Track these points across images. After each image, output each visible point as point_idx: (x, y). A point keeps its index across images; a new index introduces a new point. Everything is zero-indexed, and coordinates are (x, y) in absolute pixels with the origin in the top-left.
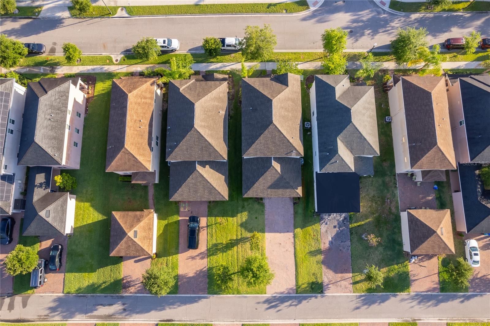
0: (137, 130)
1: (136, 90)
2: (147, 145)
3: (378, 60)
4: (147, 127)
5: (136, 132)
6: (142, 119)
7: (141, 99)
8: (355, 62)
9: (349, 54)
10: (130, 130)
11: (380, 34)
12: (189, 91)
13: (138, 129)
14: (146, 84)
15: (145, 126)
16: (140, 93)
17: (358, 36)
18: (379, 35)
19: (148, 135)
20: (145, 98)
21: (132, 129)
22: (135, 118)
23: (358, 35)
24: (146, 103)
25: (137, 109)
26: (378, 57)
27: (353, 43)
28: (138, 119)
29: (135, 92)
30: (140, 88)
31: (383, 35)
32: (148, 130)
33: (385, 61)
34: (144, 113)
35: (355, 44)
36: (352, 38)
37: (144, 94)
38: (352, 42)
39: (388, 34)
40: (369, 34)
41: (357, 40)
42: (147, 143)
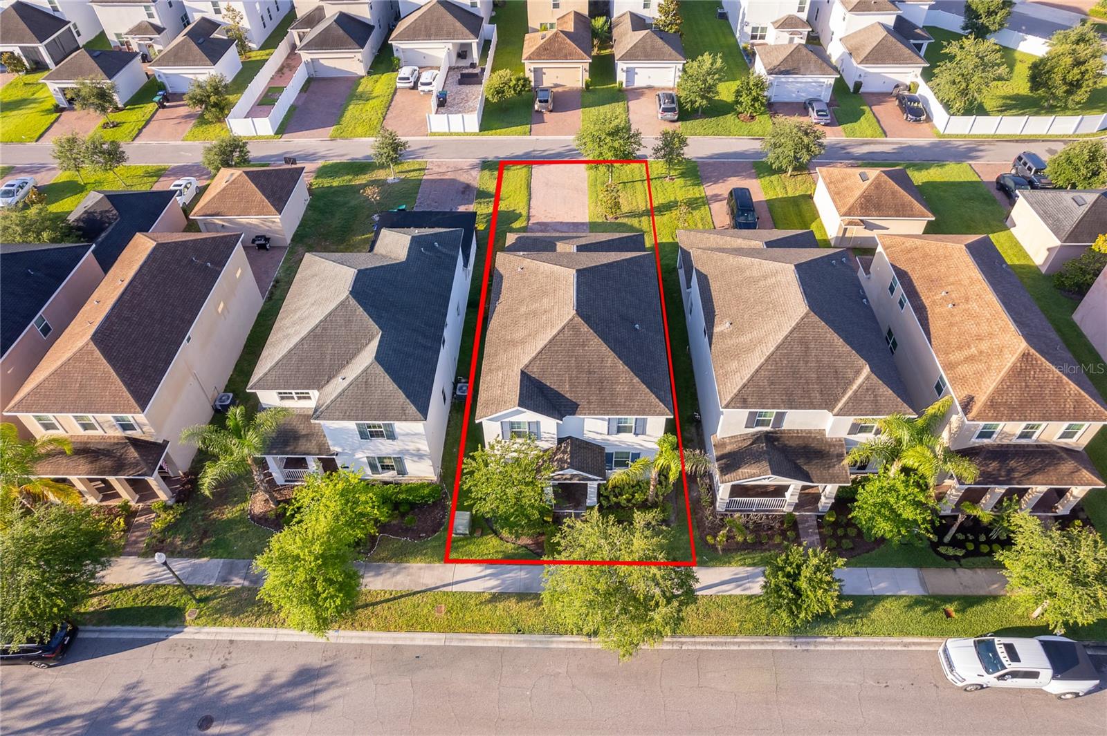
0: (953, 284)
1: (1009, 365)
2: (909, 271)
3: (161, 590)
4: (927, 303)
5: (952, 279)
6: (950, 312)
7: (981, 352)
8: (246, 583)
9: (259, 616)
10: (970, 277)
11: (86, 709)
12: (839, 364)
13: (949, 288)
14: (988, 392)
15: (934, 302)
16: (995, 363)
17: (185, 700)
18: (94, 702)
19: (917, 287)
20: (970, 359)
21: (966, 282)
22: (973, 305)
23: (185, 706)
24: (960, 348)
25: (978, 324)
26: (153, 603)
27: (224, 667)
28: (962, 306)
29: (1010, 359)
30: (1001, 375)
31: (77, 704)
32: (923, 298)
33: (135, 586)
34: (951, 325)
35: (216, 663)
36: (218, 689)
37: (982, 367)
38: (223, 673)
39: (55, 711)
40: (136, 709)
41: (202, 680)
42: (910, 274)
